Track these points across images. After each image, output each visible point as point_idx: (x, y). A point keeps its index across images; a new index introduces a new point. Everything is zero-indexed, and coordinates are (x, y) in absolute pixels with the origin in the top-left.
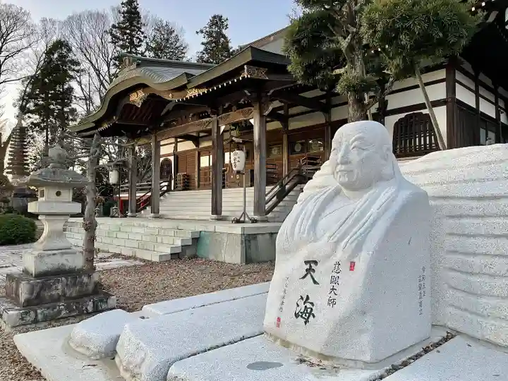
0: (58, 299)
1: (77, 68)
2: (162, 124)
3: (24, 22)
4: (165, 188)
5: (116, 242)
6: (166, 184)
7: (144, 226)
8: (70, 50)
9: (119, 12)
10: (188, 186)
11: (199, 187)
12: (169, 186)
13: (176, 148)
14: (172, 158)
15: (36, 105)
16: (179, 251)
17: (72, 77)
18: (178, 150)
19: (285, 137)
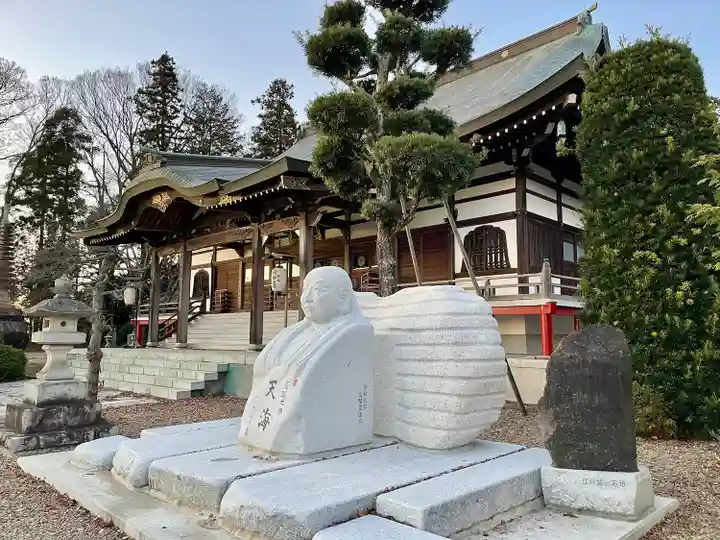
0: (60, 428)
1: (87, 145)
2: (194, 231)
3: (16, 81)
4: (198, 310)
5: (127, 378)
6: (199, 304)
7: (163, 358)
8: (79, 121)
9: (149, 73)
10: (229, 307)
11: (242, 308)
12: (203, 306)
13: (214, 257)
14: (209, 270)
15: (28, 193)
16: (202, 387)
17: (80, 158)
18: (218, 260)
19: (347, 248)
